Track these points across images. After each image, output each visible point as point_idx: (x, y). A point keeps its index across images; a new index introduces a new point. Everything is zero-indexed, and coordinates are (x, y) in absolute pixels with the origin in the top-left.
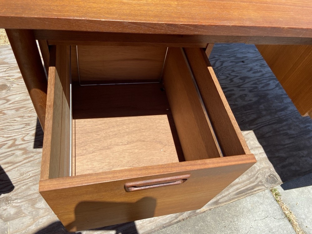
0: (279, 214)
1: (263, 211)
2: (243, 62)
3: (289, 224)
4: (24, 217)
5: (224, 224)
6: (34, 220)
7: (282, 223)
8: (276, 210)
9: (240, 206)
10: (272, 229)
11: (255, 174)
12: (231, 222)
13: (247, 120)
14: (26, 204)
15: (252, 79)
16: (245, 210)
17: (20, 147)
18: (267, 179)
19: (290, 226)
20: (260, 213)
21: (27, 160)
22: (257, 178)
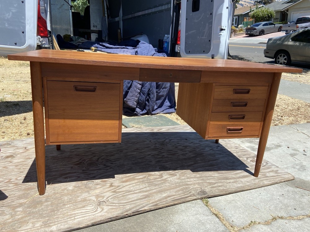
0: (208, 213)
1: (194, 211)
2: (186, 139)
3: (216, 218)
4: (5, 215)
5: (161, 218)
6: (11, 217)
7: (210, 217)
8: (205, 210)
9: (175, 208)
10: (201, 221)
11: (189, 191)
12: (167, 217)
13: (186, 165)
14: (9, 209)
15: (192, 147)
16: (180, 211)
17: (12, 182)
18: (198, 193)
19: (217, 219)
20: (192, 212)
21: (16, 189)
22: (190, 192)
